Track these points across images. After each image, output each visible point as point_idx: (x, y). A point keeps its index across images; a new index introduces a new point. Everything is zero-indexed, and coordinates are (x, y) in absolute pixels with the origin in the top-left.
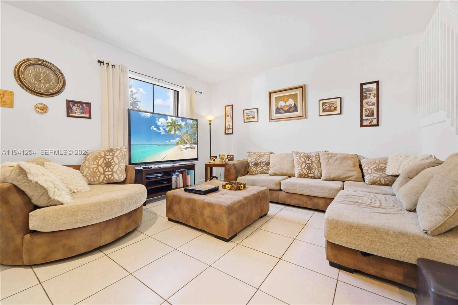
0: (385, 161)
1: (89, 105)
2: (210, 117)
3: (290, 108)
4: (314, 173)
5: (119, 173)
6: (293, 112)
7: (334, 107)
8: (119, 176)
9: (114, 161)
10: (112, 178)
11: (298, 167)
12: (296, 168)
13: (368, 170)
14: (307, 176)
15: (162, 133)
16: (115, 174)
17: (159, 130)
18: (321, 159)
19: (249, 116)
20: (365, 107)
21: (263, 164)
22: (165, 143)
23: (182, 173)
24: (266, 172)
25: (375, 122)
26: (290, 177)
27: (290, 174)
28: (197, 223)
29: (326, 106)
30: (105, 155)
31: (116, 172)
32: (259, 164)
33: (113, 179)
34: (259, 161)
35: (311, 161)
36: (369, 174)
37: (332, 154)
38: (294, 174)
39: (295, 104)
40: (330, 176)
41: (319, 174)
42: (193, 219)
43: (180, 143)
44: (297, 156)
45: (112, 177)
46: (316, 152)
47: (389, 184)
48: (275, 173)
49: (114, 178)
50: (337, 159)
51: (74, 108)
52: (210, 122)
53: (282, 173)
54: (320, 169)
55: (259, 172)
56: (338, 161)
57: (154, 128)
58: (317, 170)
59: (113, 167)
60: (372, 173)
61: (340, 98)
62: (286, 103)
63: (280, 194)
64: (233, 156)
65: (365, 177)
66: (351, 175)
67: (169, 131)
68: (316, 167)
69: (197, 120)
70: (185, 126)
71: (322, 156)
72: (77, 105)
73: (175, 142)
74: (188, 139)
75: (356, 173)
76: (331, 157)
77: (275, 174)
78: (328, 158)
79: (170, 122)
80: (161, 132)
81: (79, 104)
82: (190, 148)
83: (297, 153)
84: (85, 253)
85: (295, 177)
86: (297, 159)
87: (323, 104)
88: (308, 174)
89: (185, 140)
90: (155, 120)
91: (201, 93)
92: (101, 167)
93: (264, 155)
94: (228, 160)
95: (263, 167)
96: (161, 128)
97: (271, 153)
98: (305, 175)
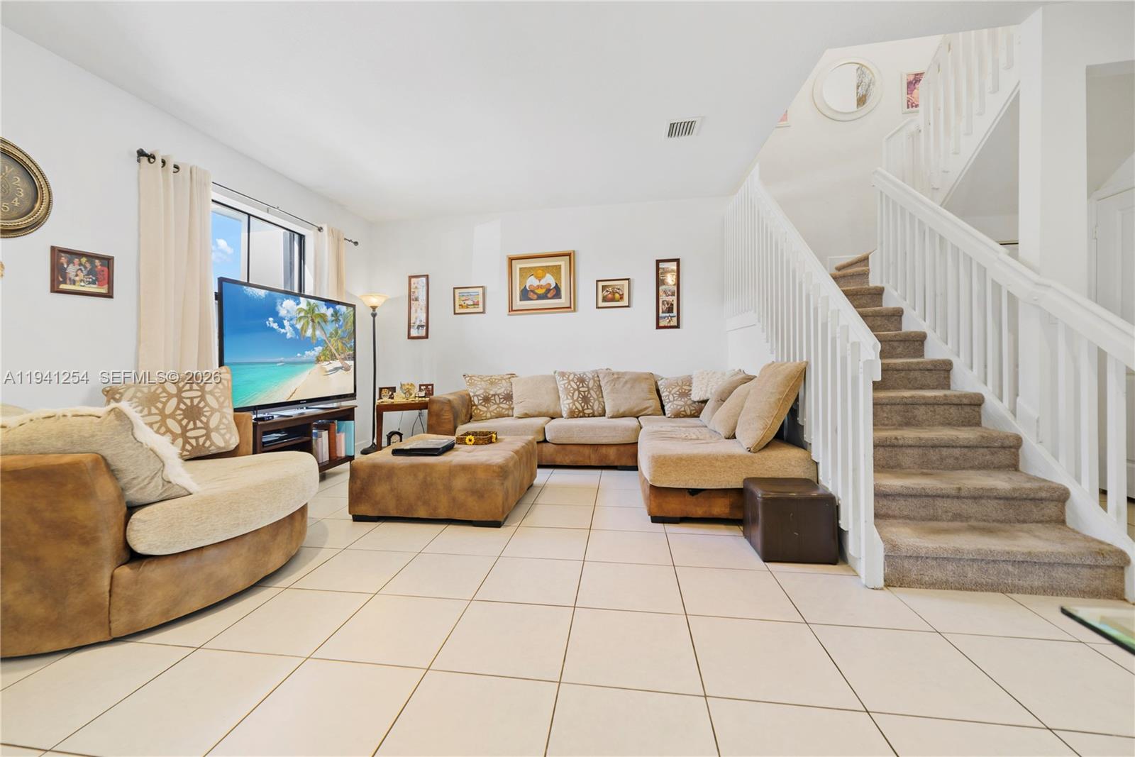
0: (688, 381)
1: (108, 261)
2: (374, 301)
3: (549, 290)
4: (592, 409)
5: (225, 431)
6: (552, 298)
7: (620, 295)
8: (224, 439)
9: (207, 405)
10: (208, 444)
11: (567, 398)
12: (563, 401)
13: (669, 396)
14: (581, 414)
15: (289, 336)
16: (214, 435)
17: (282, 326)
18: (603, 384)
19: (467, 302)
20: (663, 297)
21: (500, 399)
22: (293, 358)
23: (326, 430)
24: (506, 412)
25: (674, 322)
26: (553, 418)
27: (553, 414)
28: (435, 509)
29: (607, 291)
30: (180, 390)
31: (217, 429)
32: (493, 398)
33: (209, 447)
34: (492, 393)
35: (588, 387)
36: (670, 402)
37: (618, 373)
38: (559, 411)
39: (556, 284)
40: (618, 411)
41: (600, 409)
42: (426, 503)
43: (322, 358)
44: (563, 380)
45: (208, 441)
46: (593, 372)
47: (696, 415)
48: (526, 414)
49: (213, 444)
50: (626, 382)
51: (71, 270)
52: (374, 311)
53: (540, 412)
54: (601, 399)
55: (493, 414)
56: (628, 385)
57: (271, 323)
58: (597, 403)
59: (209, 418)
60: (674, 400)
61: (628, 279)
62: (540, 280)
63: (544, 449)
64: (432, 385)
65: (666, 408)
66: (648, 405)
67: (302, 331)
68: (596, 397)
69: (354, 306)
70: (333, 318)
71: (604, 378)
72: (80, 260)
73: (314, 355)
74: (338, 349)
75: (654, 403)
76: (618, 378)
77: (527, 416)
78: (613, 380)
79: (304, 310)
80: (286, 333)
81: (84, 260)
82: (341, 368)
83: (563, 374)
84: (203, 609)
85: (563, 417)
86: (564, 384)
87: (604, 287)
88: (583, 410)
89: (333, 350)
90: (275, 305)
91: (356, 243)
92: (174, 419)
93: (499, 380)
94: (424, 395)
95: (500, 403)
96: (286, 323)
97: (513, 375)
98: (579, 412)
